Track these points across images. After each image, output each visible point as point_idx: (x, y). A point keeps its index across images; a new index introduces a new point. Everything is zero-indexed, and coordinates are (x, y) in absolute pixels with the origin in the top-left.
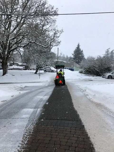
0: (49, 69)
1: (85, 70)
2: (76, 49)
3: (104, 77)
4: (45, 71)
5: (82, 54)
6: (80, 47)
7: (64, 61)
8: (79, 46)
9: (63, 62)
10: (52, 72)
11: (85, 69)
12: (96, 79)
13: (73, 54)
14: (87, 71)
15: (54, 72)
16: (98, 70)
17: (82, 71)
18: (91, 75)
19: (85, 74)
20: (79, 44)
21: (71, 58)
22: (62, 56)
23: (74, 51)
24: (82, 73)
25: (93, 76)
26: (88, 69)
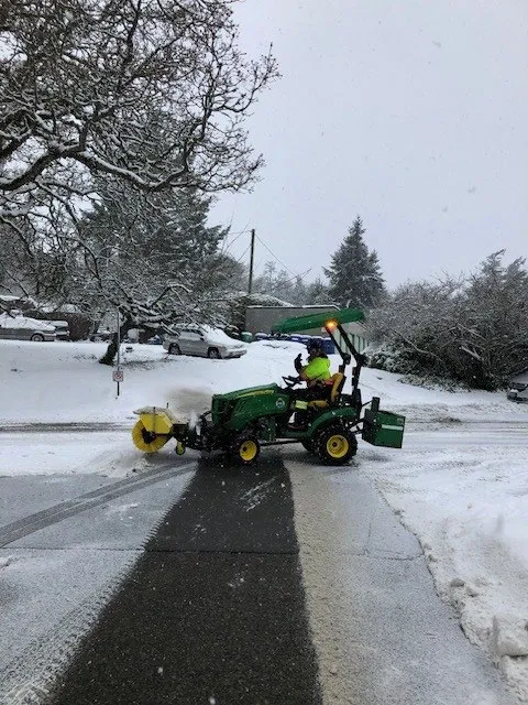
0: (196, 338)
1: (397, 353)
2: (343, 247)
3: (520, 395)
4: (174, 350)
5: (373, 271)
6: (362, 235)
7: (280, 301)
8: (357, 230)
9: (277, 304)
10: (208, 357)
11: (400, 342)
12: (477, 407)
13: (331, 270)
14: (413, 356)
15: (222, 355)
16: (476, 355)
17: (380, 356)
18: (435, 381)
19: (398, 376)
20: (358, 225)
21: (318, 289)
22: (275, 276)
23: (334, 255)
24: (380, 367)
25: (451, 391)
26: (419, 346)
